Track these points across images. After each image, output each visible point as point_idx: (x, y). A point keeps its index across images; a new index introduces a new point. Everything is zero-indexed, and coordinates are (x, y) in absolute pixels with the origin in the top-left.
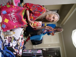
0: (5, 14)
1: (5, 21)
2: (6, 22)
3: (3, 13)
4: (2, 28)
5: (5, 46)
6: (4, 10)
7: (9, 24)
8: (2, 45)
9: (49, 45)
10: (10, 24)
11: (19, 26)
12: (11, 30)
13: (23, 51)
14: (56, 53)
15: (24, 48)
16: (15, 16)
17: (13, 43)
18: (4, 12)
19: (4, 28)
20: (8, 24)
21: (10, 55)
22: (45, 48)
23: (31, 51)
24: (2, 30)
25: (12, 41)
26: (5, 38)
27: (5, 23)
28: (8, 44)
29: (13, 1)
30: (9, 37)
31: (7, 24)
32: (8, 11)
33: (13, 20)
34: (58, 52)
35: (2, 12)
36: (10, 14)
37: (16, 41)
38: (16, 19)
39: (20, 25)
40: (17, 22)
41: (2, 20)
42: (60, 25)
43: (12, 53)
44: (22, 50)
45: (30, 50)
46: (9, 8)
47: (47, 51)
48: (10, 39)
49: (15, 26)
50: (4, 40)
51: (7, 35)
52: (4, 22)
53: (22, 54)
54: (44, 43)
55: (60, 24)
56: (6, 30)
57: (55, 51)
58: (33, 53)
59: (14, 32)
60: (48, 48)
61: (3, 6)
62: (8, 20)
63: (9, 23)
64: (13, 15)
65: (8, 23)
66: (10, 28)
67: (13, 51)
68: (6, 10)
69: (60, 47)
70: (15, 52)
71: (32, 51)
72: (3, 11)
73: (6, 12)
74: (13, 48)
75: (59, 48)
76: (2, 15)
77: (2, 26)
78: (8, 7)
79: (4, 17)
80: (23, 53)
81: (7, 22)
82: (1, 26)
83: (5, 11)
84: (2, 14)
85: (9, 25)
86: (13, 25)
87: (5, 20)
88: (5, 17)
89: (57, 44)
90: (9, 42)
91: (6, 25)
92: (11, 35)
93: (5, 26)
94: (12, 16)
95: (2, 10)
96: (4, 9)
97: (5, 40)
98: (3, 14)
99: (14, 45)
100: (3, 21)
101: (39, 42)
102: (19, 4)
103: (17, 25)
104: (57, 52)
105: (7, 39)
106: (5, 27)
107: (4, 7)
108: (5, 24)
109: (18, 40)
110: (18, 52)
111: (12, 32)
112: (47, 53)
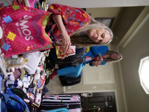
0: (8, 23)
1: (8, 37)
2: (10, 39)
3: (5, 21)
4: (3, 51)
5: (7, 85)
6: (7, 15)
7: (16, 42)
8: (2, 83)
9: (95, 87)
10: (18, 44)
11: (37, 47)
12: (20, 56)
13: (44, 97)
14: (106, 103)
15: (44, 91)
16: (28, 27)
17: (23, 81)
18: (7, 19)
19: (7, 50)
20: (14, 43)
21: (18, 104)
22: (86, 93)
23: (59, 98)
24: (3, 54)
25: (22, 76)
26: (9, 70)
27: (9, 40)
28: (14, 83)
30: (15, 69)
31: (12, 43)
32: (15, 17)
33: (24, 36)
34: (112, 101)
35: (4, 18)
36: (20, 23)
37: (29, 77)
38: (30, 33)
39: (39, 46)
40: (32, 38)
41: (4, 34)
42: (117, 47)
43: (21, 100)
44: (40, 95)
45: (58, 96)
46: (16, 11)
47: (89, 97)
48: (19, 73)
49: (29, 47)
50: (6, 74)
51: (11, 65)
52: (7, 39)
53: (41, 103)
54: (85, 83)
55: (117, 45)
56: (10, 54)
57: (106, 98)
58: (63, 101)
59: (27, 59)
60: (91, 92)
61: (6, 8)
62: (15, 35)
63: (17, 40)
64: (25, 24)
65: (15, 41)
66: (18, 50)
67: (23, 96)
68: (11, 16)
69: (115, 91)
70: (27, 98)
71: (61, 98)
72: (5, 17)
73: (10, 19)
74: (25, 90)
76: (3, 25)
77: (3, 47)
78: (15, 9)
79: (7, 30)
80: (44, 100)
81: (13, 40)
82: (1, 47)
83: (9, 17)
84: (3, 22)
85: (16, 44)
86: (24, 45)
87: (9, 35)
88: (9, 29)
89: (110, 84)
90: (16, 79)
91: (10, 44)
92: (19, 65)
93: (9, 46)
94: (22, 26)
95: (4, 14)
96: (6, 13)
97: (8, 74)
98: (5, 23)
100: (5, 36)
101: (75, 80)
102: (37, 4)
103: (33, 44)
104: (108, 101)
105: (11, 73)
106: (8, 48)
107: (7, 10)
108: (8, 43)
109: (34, 75)
110: (33, 99)
111: (22, 58)
112: (89, 102)
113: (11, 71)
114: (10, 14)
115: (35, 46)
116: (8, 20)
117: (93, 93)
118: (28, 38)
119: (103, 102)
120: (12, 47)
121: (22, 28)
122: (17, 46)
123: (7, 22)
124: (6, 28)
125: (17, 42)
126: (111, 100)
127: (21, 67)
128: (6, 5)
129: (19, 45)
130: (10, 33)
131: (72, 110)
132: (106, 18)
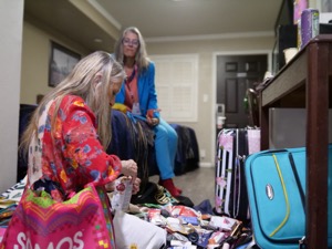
9: (205, 98)
11: (101, 223)
13: (219, 211)
14: (240, 75)
15: (206, 209)
22: (217, 116)
23: (223, 176)
34: (236, 64)
37: (173, 243)
39: (99, 218)
40: (80, 234)
44: (214, 218)
45: (219, 179)
47: (226, 111)
49: (101, 243)
53: (232, 217)
54: (195, 119)
57: (230, 75)
58: (230, 167)
60: (214, 106)
69: (215, 54)
71: (223, 172)
75: (218, 57)
80: (227, 211)
89: (200, 64)
104: (236, 71)
109: (170, 232)
110: (222, 234)
112: (236, 112)
115: (98, 226)
117: (218, 102)
118: (78, 245)
119: (237, 83)
126: (234, 63)
131: (250, 148)
132: (52, 61)
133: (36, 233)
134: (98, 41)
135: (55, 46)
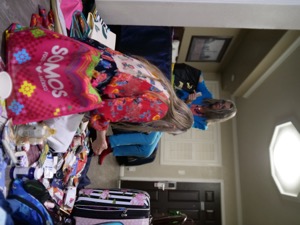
0: (23, 64)
1: (21, 90)
2: (25, 93)
3: (18, 59)
4: (11, 115)
5: (15, 176)
6: (21, 48)
7: (34, 100)
8: (6, 173)
9: (181, 172)
10: (38, 103)
11: (73, 109)
12: (40, 123)
14: (202, 204)
15: (83, 183)
17: (44, 166)
19: (18, 113)
20: (31, 101)
21: (34, 213)
22: (166, 182)
23: (109, 196)
24: (11, 120)
25: (41, 158)
26: (19, 147)
27: (22, 96)
28: (27, 173)
29: (54, 7)
30: (31, 146)
31: (28, 102)
32: (35, 50)
33: (51, 89)
34: (213, 200)
35: (15, 55)
37: (56, 158)
38: (62, 86)
39: (77, 108)
40: (66, 94)
41: (14, 85)
43: (39, 205)
45: (107, 192)
46: (39, 38)
47: (169, 191)
48: (37, 153)
49: (58, 110)
50: (14, 156)
51: (24, 138)
52: (18, 95)
54: (162, 163)
55: (232, 93)
56: (24, 120)
57: (202, 195)
58: (118, 203)
59: (52, 127)
60: (174, 180)
61: (18, 33)
62: (34, 87)
63: (36, 96)
65: (33, 97)
66: (38, 115)
67: (43, 195)
68: (28, 50)
69: (222, 182)
70: (50, 199)
71: (113, 196)
72: (16, 52)
73: (27, 54)
74: (46, 183)
75: (219, 184)
76: (13, 68)
77: (10, 107)
78: (36, 36)
79: (20, 77)
81: (29, 95)
82: (6, 106)
83: (24, 51)
84: (14, 62)
85: (35, 103)
86: (50, 106)
87: (23, 86)
88: (24, 76)
89: (212, 168)
90: (31, 163)
91: (24, 103)
92: (39, 138)
93: (23, 106)
95: (15, 46)
96: (19, 43)
97: (18, 154)
98: (16, 64)
99: (50, 174)
100: (16, 88)
102: (78, 16)
103: (66, 105)
104: (206, 201)
105: (23, 154)
106: (20, 110)
107: (21, 37)
108: (21, 100)
109: (64, 155)
110: (61, 198)
111: (45, 127)
112: (169, 200)
113: (23, 149)
114: (26, 44)
115: (70, 107)
116: (22, 57)
117: (178, 183)
118: (57, 93)
119: (195, 201)
120: (26, 108)
121: (47, 77)
122: (36, 106)
123: (20, 62)
124: (18, 74)
125: (38, 99)
126: (213, 198)
127: (41, 143)
128: (20, 26)
129: (40, 106)
130: (25, 83)
131: (133, 220)
133: (67, 65)
134: (233, 78)
135: (228, 41)
